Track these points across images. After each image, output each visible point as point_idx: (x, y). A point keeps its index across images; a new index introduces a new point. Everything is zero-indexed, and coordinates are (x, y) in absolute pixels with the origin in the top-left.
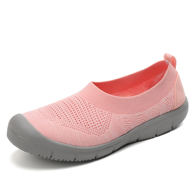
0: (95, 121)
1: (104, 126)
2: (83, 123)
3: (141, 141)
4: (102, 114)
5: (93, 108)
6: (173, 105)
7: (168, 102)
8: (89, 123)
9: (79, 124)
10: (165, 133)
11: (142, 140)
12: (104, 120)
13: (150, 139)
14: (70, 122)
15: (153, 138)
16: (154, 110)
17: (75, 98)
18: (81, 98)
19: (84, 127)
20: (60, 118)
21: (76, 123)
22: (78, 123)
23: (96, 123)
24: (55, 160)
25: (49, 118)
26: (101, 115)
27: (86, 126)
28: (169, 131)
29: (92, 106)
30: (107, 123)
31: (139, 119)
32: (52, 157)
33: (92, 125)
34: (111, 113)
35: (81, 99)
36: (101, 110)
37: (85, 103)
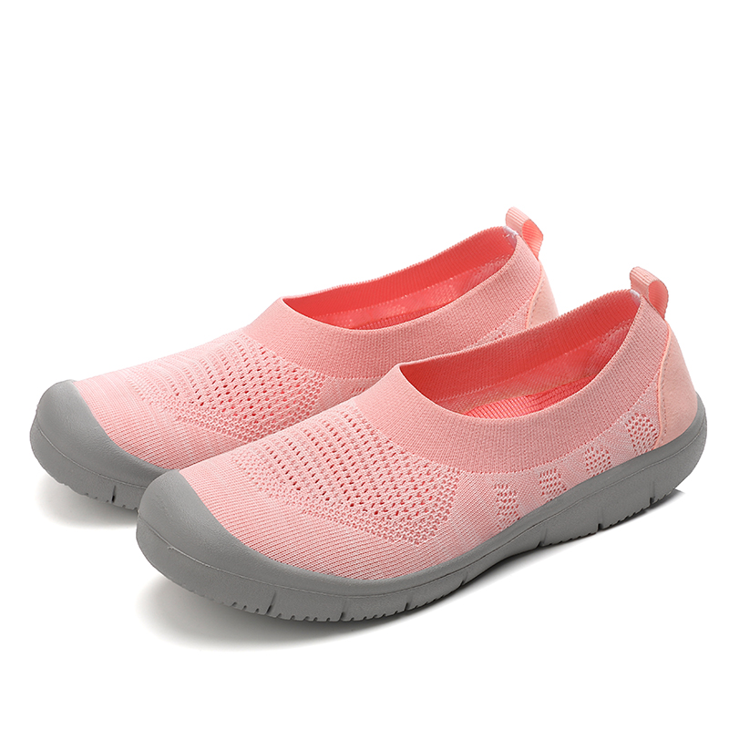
0: (405, 496)
1: (433, 511)
2: (368, 504)
3: (551, 545)
4: (428, 474)
5: (399, 456)
6: (655, 432)
7: (637, 424)
8: (388, 503)
9: (357, 506)
10: (627, 519)
11: (554, 542)
12: (435, 493)
13: (580, 538)
14: (328, 499)
15: (590, 535)
16: (591, 452)
17: (346, 420)
18: (363, 422)
19: (371, 515)
20: (299, 489)
21: (345, 503)
22: (352, 505)
23: (409, 503)
24: (282, 617)
25: (263, 487)
26: (424, 477)
27: (376, 513)
28: (642, 512)
29: (397, 448)
30: (444, 501)
31: (543, 485)
32: (273, 611)
33: (395, 509)
34: (456, 469)
35: (363, 426)
36: (424, 461)
37: (375, 439)
